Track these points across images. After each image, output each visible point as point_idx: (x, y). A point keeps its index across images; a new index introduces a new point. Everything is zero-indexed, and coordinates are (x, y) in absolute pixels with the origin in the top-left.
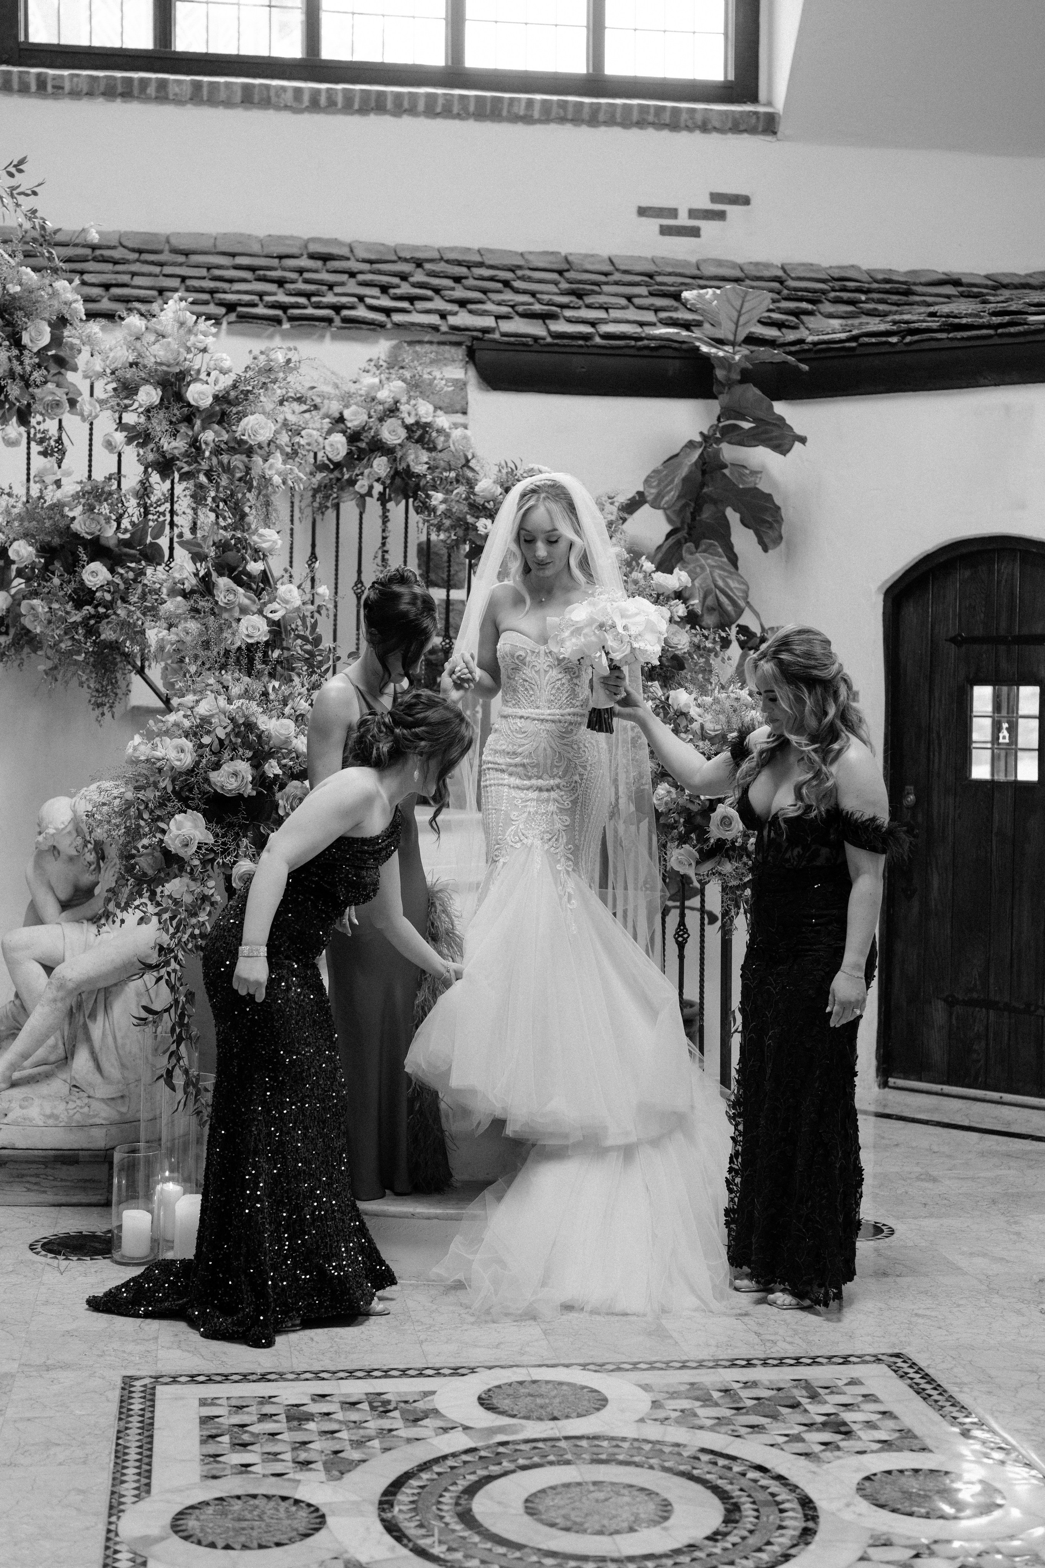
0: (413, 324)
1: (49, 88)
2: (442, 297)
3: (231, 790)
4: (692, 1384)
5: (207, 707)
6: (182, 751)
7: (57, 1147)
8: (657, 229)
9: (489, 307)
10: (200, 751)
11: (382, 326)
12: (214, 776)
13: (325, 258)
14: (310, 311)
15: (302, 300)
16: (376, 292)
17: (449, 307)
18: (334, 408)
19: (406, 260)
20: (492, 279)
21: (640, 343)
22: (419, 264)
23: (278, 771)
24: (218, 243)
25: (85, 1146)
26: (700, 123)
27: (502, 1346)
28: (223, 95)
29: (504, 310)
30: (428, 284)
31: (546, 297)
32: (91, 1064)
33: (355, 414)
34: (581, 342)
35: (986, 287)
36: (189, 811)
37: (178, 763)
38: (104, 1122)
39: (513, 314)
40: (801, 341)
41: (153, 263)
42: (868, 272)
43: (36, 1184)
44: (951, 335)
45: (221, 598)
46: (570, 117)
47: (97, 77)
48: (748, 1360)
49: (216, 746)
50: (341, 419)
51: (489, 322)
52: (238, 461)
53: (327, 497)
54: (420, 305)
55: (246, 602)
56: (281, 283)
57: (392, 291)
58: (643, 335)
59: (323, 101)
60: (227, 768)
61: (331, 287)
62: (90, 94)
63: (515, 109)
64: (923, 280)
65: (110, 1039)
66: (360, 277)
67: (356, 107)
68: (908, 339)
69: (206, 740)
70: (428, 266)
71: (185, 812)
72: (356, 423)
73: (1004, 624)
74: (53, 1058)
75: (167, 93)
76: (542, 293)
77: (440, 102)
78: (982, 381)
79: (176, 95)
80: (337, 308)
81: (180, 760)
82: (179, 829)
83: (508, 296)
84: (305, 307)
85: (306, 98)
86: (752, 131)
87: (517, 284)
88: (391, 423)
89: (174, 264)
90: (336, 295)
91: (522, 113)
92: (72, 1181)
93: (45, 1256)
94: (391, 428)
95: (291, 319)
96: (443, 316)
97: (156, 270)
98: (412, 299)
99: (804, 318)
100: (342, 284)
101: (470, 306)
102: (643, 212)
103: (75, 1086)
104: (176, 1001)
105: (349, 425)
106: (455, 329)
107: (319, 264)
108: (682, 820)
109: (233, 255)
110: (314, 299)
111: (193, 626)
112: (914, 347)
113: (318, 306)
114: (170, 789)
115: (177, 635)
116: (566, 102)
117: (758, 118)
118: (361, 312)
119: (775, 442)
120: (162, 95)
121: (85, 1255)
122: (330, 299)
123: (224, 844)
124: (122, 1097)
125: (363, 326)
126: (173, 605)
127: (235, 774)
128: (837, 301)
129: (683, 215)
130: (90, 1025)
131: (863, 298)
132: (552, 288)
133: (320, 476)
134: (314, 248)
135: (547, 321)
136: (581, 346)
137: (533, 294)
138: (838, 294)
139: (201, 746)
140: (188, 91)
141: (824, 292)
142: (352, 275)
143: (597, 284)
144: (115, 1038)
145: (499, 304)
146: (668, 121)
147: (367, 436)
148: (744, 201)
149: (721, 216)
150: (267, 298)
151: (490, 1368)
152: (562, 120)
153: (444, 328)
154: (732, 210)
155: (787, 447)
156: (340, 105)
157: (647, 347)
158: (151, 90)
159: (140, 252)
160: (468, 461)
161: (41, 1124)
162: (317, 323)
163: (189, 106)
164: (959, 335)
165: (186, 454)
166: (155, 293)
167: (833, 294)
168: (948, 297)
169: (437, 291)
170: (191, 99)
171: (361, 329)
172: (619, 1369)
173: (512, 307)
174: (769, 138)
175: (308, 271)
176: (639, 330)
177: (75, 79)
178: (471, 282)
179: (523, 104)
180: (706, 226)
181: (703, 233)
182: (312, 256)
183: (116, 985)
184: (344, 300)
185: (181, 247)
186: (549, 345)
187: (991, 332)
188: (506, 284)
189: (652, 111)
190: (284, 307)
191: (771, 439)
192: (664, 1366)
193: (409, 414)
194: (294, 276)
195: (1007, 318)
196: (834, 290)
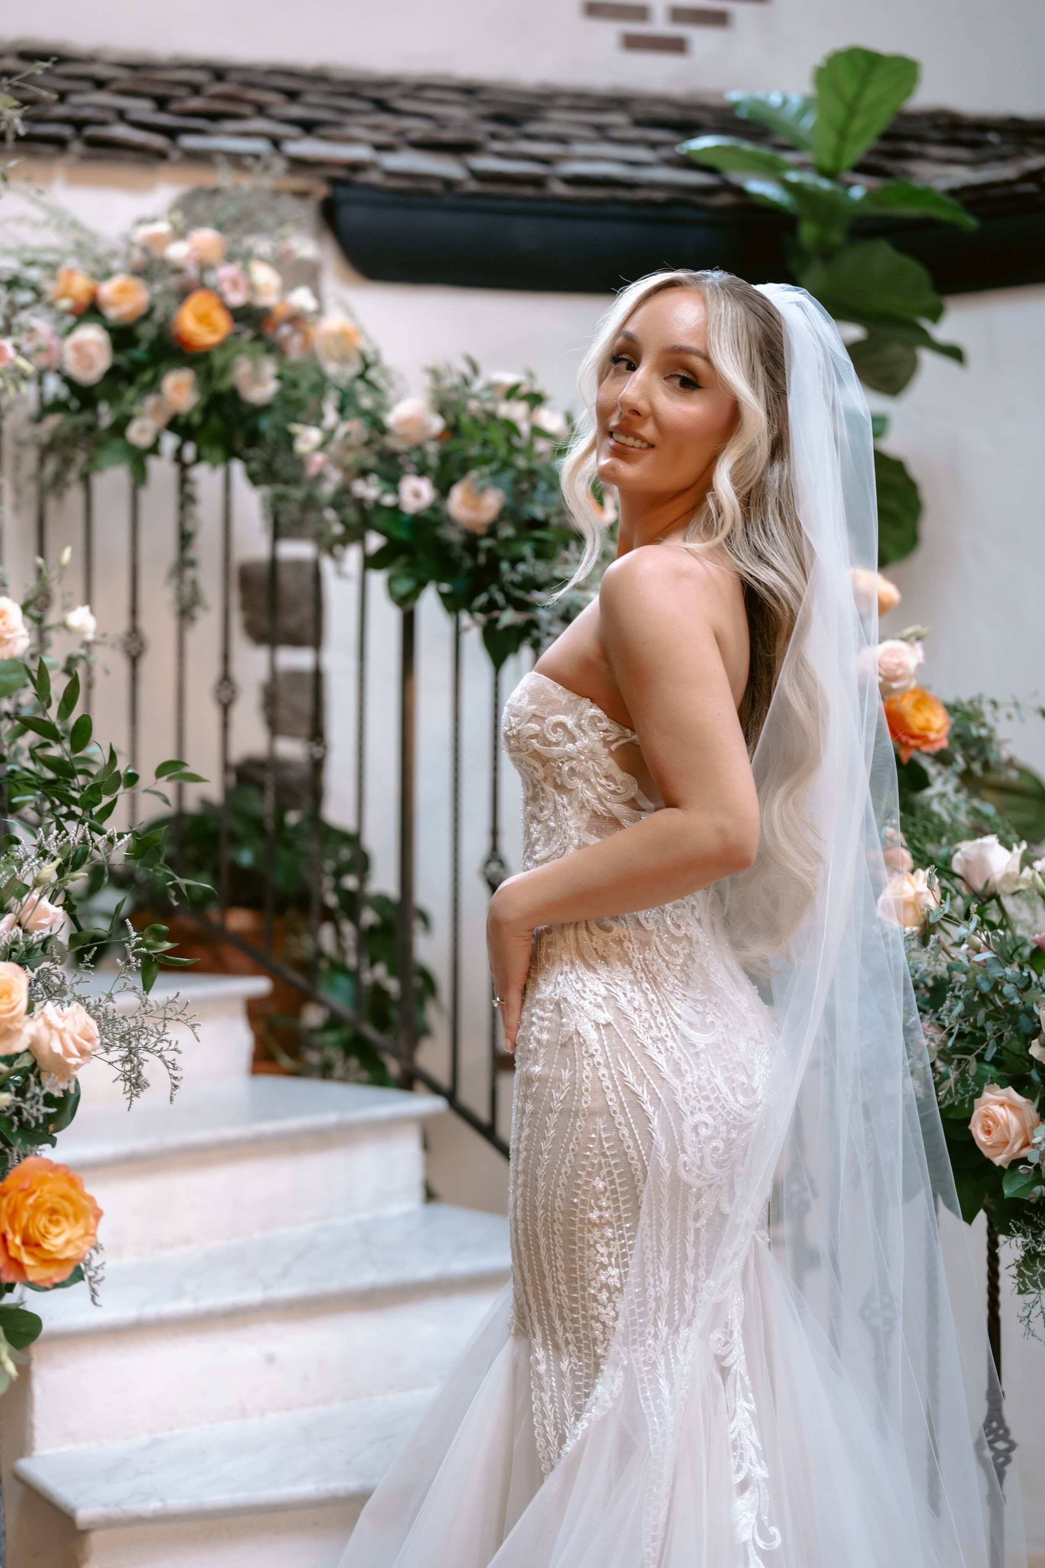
0: (222, 153)
2: (268, 117)
8: (616, 39)
9: (354, 132)
11: (162, 155)
13: (51, 60)
16: (145, 104)
17: (283, 130)
19: (196, 69)
20: (352, 97)
22: (218, 73)
29: (384, 137)
30: (242, 97)
33: (123, 290)
34: (530, 192)
39: (402, 145)
51: (360, 153)
53: (67, 462)
54: (229, 125)
57: (177, 105)
61: (62, 94)
70: (235, 76)
72: (126, 308)
76: (443, 116)
80: (75, 125)
87: (401, 105)
88: (199, 301)
90: (72, 105)
94: (201, 313)
96: (276, 142)
98: (211, 117)
100: (83, 93)
101: (320, 130)
102: (592, 12)
105: (111, 311)
106: (299, 164)
118: (121, 132)
122: (61, 111)
125: (128, 154)
129: (660, 19)
133: (53, 421)
135: (466, 157)
136: (528, 199)
142: (98, 82)
145: (373, 129)
147: (150, 332)
160: (367, 366)
162: (40, 148)
169: (258, 107)
171: (123, 158)
173: (398, 134)
180: (697, 37)
181: (691, 47)
182: (27, 56)
184: (92, 113)
186: (473, 192)
188: (380, 103)
193: (233, 287)
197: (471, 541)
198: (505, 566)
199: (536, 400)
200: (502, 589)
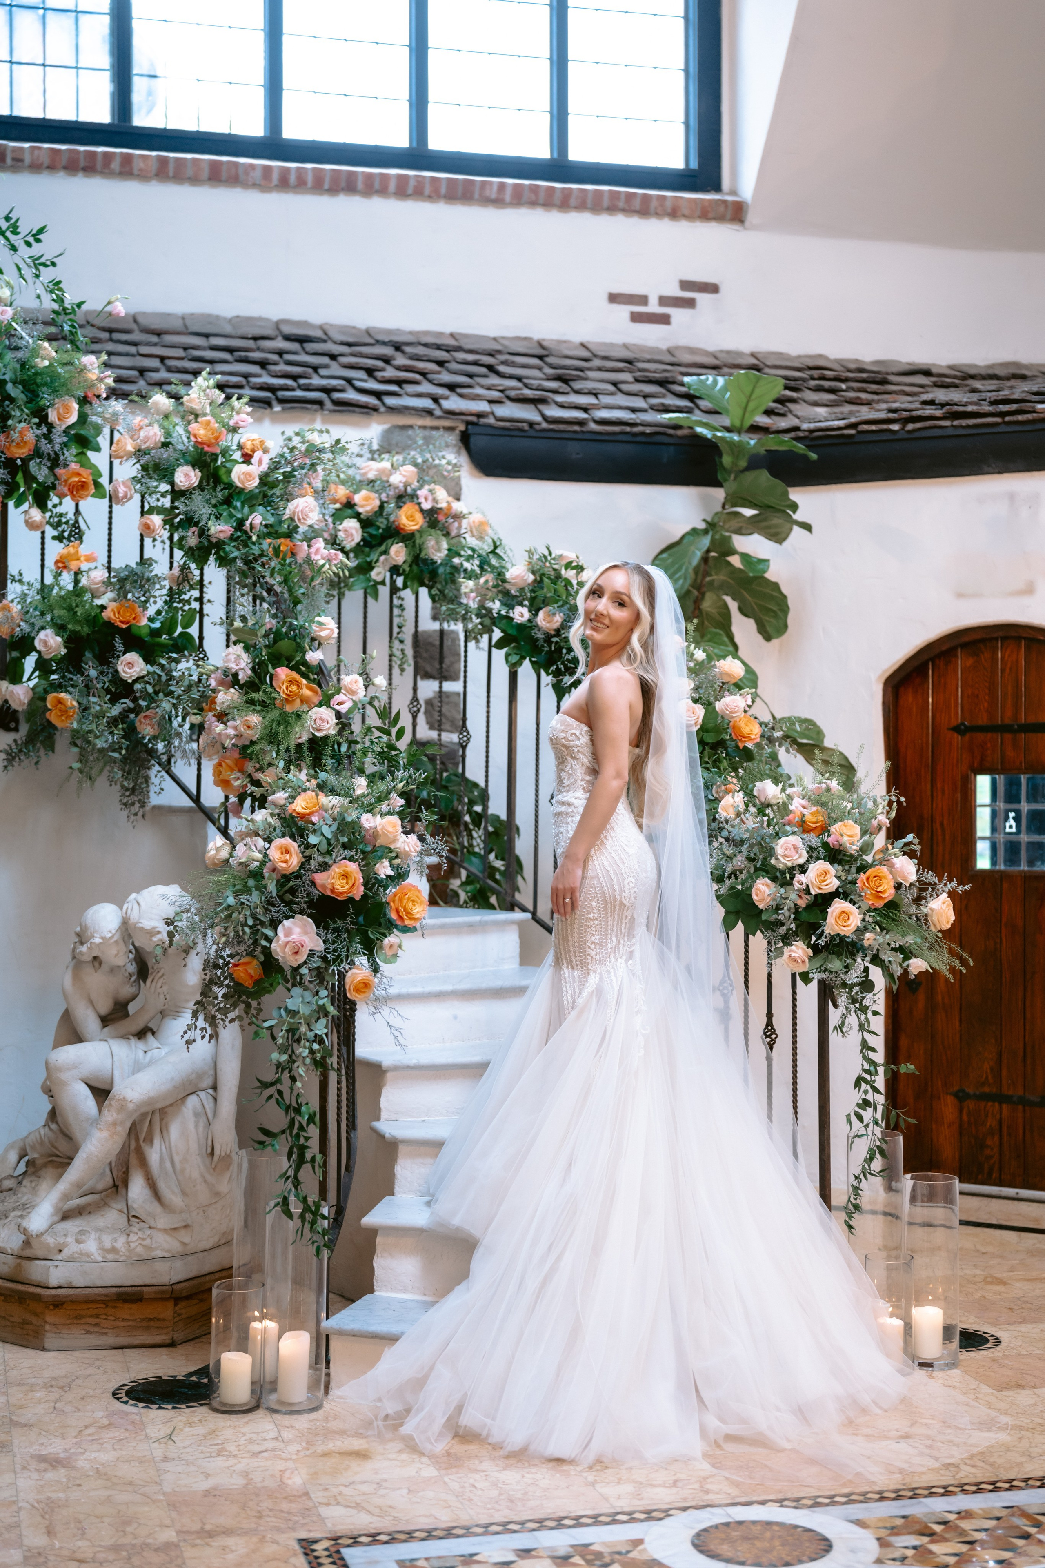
0: (407, 408)
1: (9, 161)
2: (430, 381)
3: (342, 893)
4: (904, 1517)
5: (304, 804)
6: (288, 852)
7: (119, 1283)
8: (627, 316)
9: (478, 391)
10: (308, 852)
11: (375, 410)
12: (321, 878)
13: (302, 340)
14: (299, 393)
15: (290, 382)
16: (362, 374)
17: (440, 391)
18: (342, 492)
19: (384, 343)
20: (475, 363)
21: (636, 429)
22: (398, 347)
23: (390, 872)
24: (188, 323)
25: (148, 1281)
26: (669, 210)
27: (679, 1484)
28: (190, 172)
29: (496, 395)
30: (414, 367)
31: (535, 383)
32: (147, 1192)
33: (367, 499)
34: (576, 428)
35: (955, 377)
36: (298, 916)
37: (284, 865)
38: (166, 1255)
39: (505, 400)
40: (797, 429)
41: (126, 343)
42: (838, 361)
43: (96, 1325)
44: (956, 423)
45: (282, 690)
46: (541, 201)
47: (59, 151)
48: (944, 1487)
49: (324, 847)
50: (349, 505)
51: (482, 406)
52: (284, 545)
54: (410, 388)
55: (306, 692)
56: (263, 364)
57: (379, 374)
58: (638, 421)
59: (293, 179)
60: (336, 870)
61: (315, 369)
62: (51, 168)
63: (487, 193)
64: (894, 370)
65: (168, 1164)
66: (343, 360)
67: (326, 186)
68: (910, 427)
69: (313, 840)
70: (408, 349)
71: (293, 917)
72: (368, 508)
73: (1009, 713)
74: (100, 1186)
75: (132, 169)
76: (528, 378)
77: (412, 183)
78: (986, 468)
79: (141, 170)
80: (327, 391)
81: (286, 862)
82: (286, 935)
83: (494, 380)
84: (293, 390)
85: (275, 177)
86: (720, 218)
87: (502, 369)
88: (408, 508)
89: (148, 344)
90: (322, 377)
91: (494, 196)
92: (134, 1320)
93: (135, 1405)
94: (409, 513)
95: (281, 401)
96: (436, 400)
97: (133, 350)
98: (400, 383)
99: (791, 406)
100: (326, 366)
101: (459, 390)
102: (614, 298)
103: (134, 1216)
104: (292, 1122)
105: (360, 510)
106: (450, 413)
107: (295, 346)
108: (793, 916)
109: (207, 336)
110: (302, 381)
111: (255, 719)
112: (916, 435)
113: (307, 388)
114: (274, 894)
115: (235, 728)
116: (538, 186)
117: (726, 207)
118: (351, 395)
119: (773, 531)
120: (127, 171)
121: (178, 1402)
122: (316, 381)
123: (335, 951)
124: (186, 1227)
125: (357, 409)
126: (226, 697)
127: (346, 876)
128: (819, 389)
129: (653, 302)
130: (146, 1148)
131: (843, 386)
132: (536, 373)
134: (287, 330)
135: (541, 407)
136: (575, 432)
137: (519, 379)
138: (817, 382)
139: (308, 846)
140: (153, 167)
141: (804, 380)
142: (333, 357)
143: (581, 370)
144: (173, 1163)
145: (489, 388)
146: (638, 208)
147: (382, 523)
148: (712, 288)
149: (690, 303)
150: (254, 380)
151: (684, 1509)
152: (533, 204)
153: (438, 412)
154: (702, 298)
155: (783, 536)
156: (310, 184)
157: (643, 434)
158: (115, 165)
159: (111, 331)
160: (496, 547)
161: (100, 1259)
162: (309, 406)
163: (154, 182)
164: (964, 422)
165: (232, 538)
166: (135, 373)
167: (813, 383)
168: (922, 386)
169: (423, 374)
170: (157, 175)
171: (354, 412)
172: (817, 1505)
173: (501, 391)
174: (736, 227)
175: (288, 352)
176: (633, 416)
177: (36, 152)
178: (453, 366)
179: (495, 188)
180: (675, 313)
181: (673, 320)
182: (288, 338)
183: (171, 1105)
184: (334, 382)
185: (153, 327)
186: (544, 430)
187: (998, 420)
188: (490, 368)
189: (623, 197)
190: (272, 389)
191: (769, 527)
192: (861, 1498)
193: (426, 499)
194: (275, 357)
195: (1014, 407)
196: (813, 378)
197: (548, 638)
198: (564, 651)
199: (580, 569)
200: (563, 663)
